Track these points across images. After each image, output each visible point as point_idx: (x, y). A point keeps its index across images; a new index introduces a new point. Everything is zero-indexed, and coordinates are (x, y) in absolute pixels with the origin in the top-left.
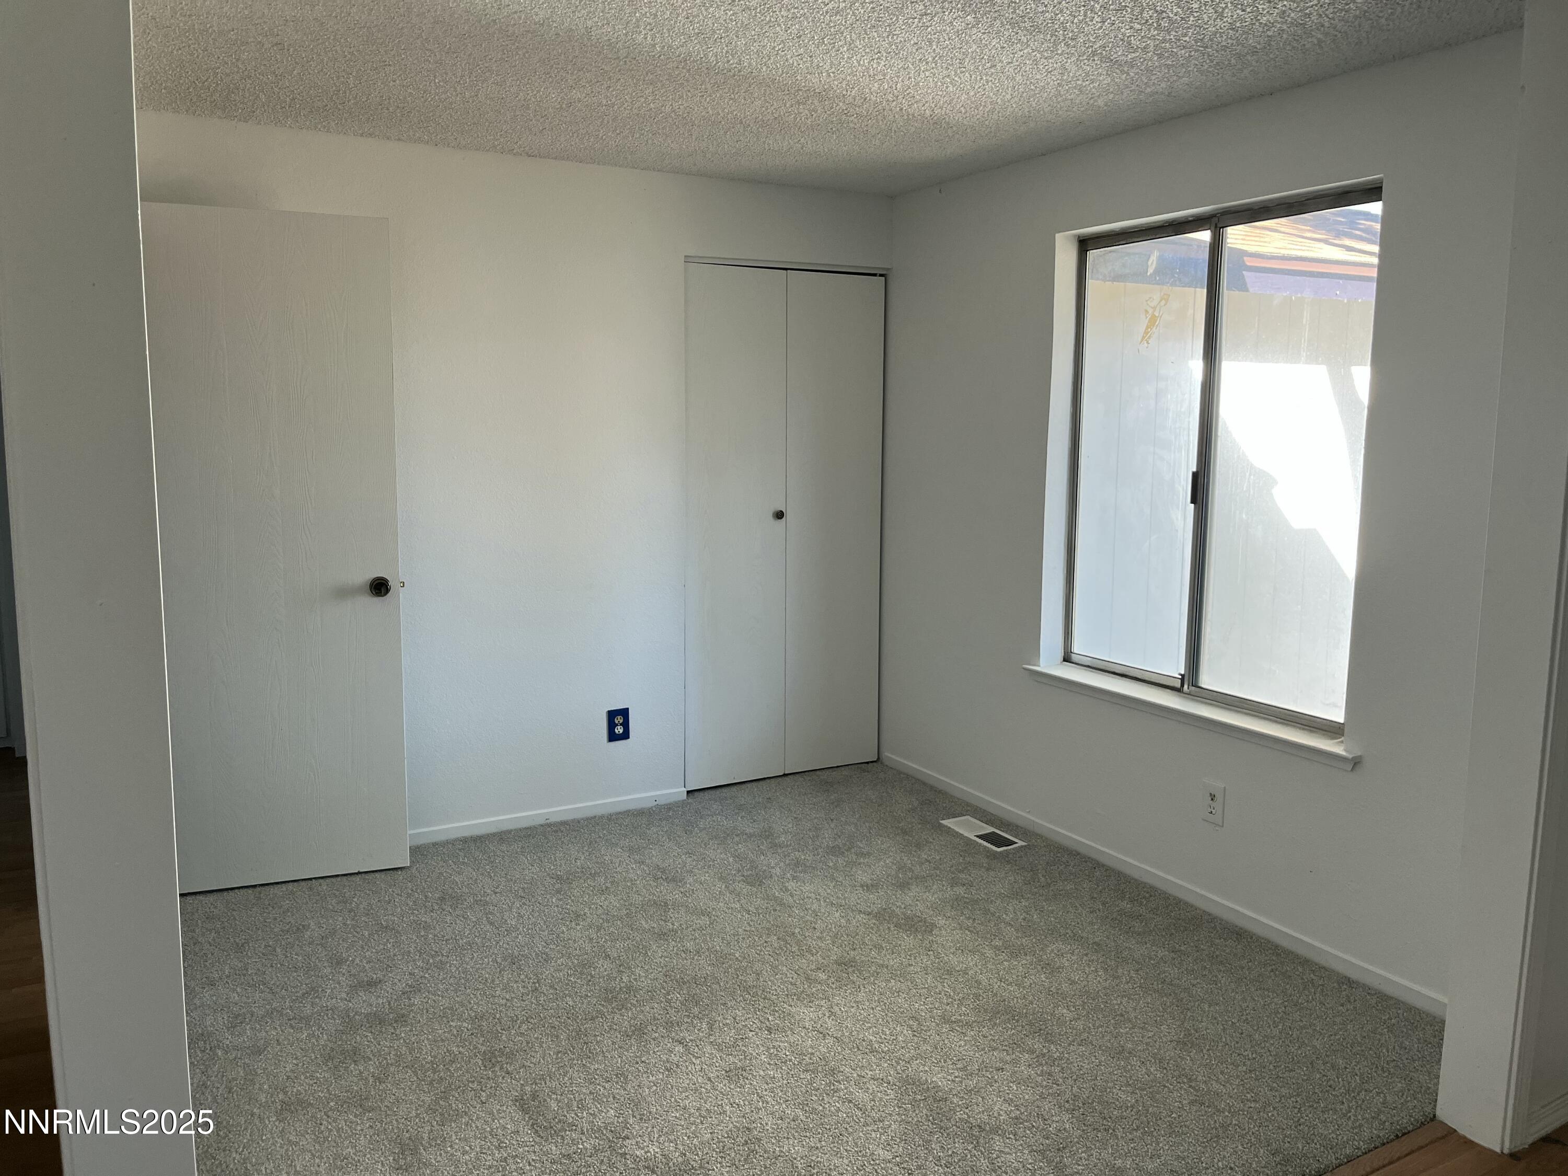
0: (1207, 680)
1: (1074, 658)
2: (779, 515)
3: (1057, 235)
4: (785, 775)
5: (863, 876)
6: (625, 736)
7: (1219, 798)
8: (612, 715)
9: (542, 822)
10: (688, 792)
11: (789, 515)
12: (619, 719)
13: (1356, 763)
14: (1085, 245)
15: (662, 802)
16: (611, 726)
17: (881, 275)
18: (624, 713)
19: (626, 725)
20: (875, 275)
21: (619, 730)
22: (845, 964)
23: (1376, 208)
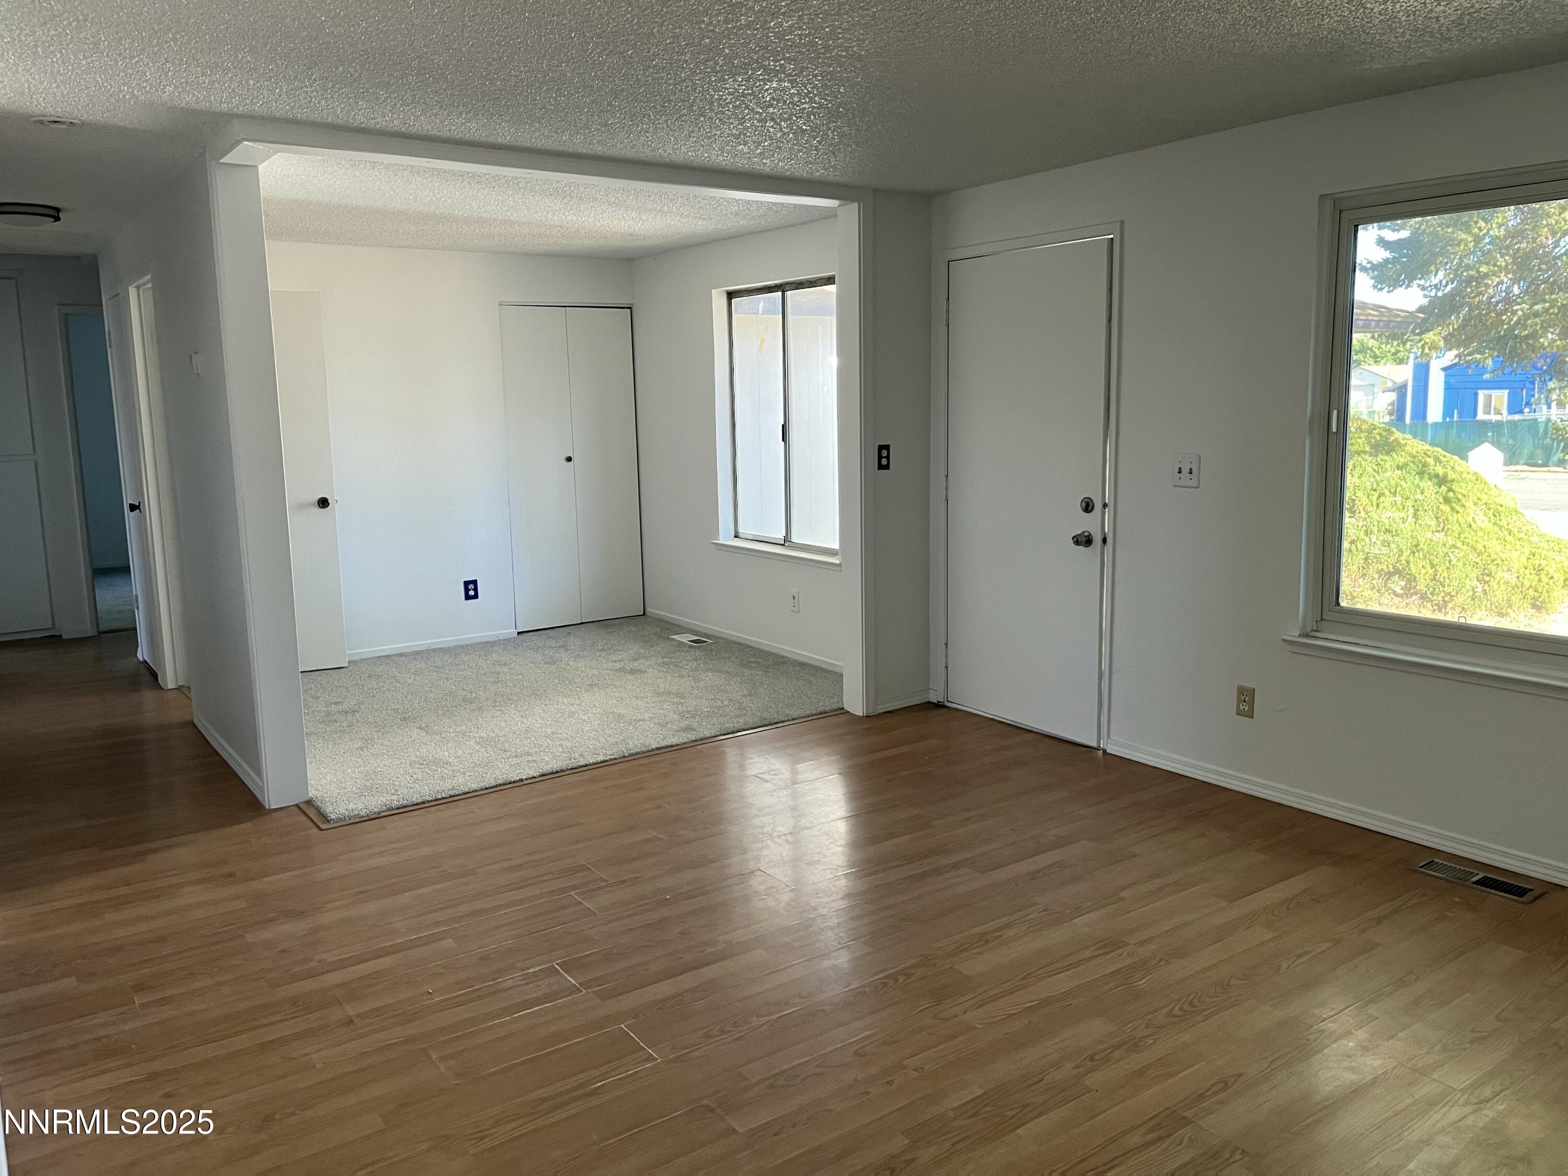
0: (795, 539)
1: (741, 536)
2: (569, 459)
3: (713, 291)
4: (582, 623)
5: (613, 658)
6: (476, 596)
7: (796, 598)
8: (467, 584)
9: (426, 648)
10: (519, 633)
11: (575, 459)
12: (471, 586)
13: (840, 565)
14: (731, 295)
15: (501, 638)
16: (467, 590)
17: (628, 308)
18: (475, 582)
19: (476, 590)
20: (624, 308)
21: (472, 593)
22: (591, 686)
23: (832, 288)
